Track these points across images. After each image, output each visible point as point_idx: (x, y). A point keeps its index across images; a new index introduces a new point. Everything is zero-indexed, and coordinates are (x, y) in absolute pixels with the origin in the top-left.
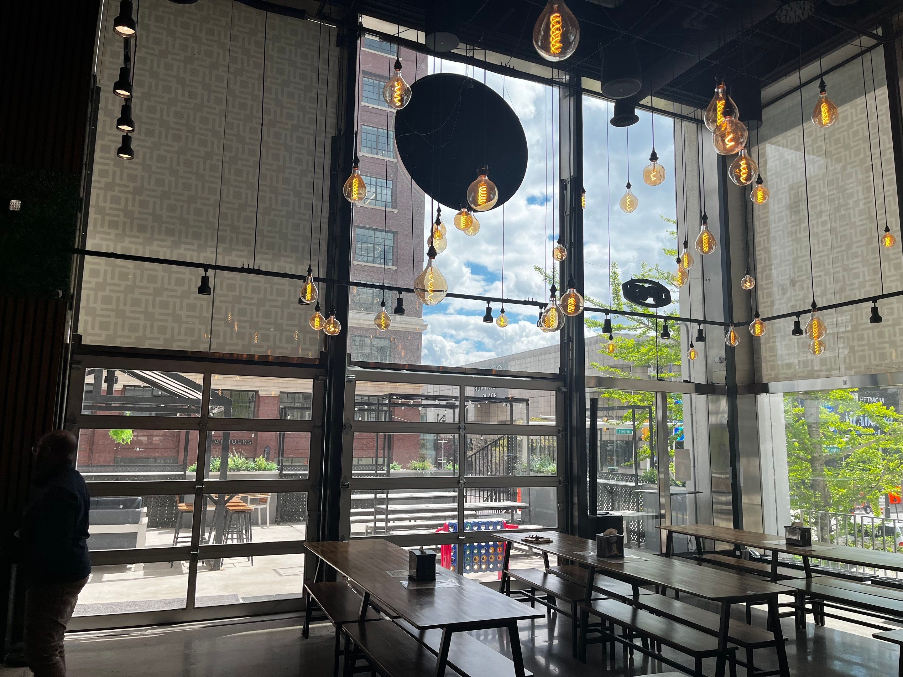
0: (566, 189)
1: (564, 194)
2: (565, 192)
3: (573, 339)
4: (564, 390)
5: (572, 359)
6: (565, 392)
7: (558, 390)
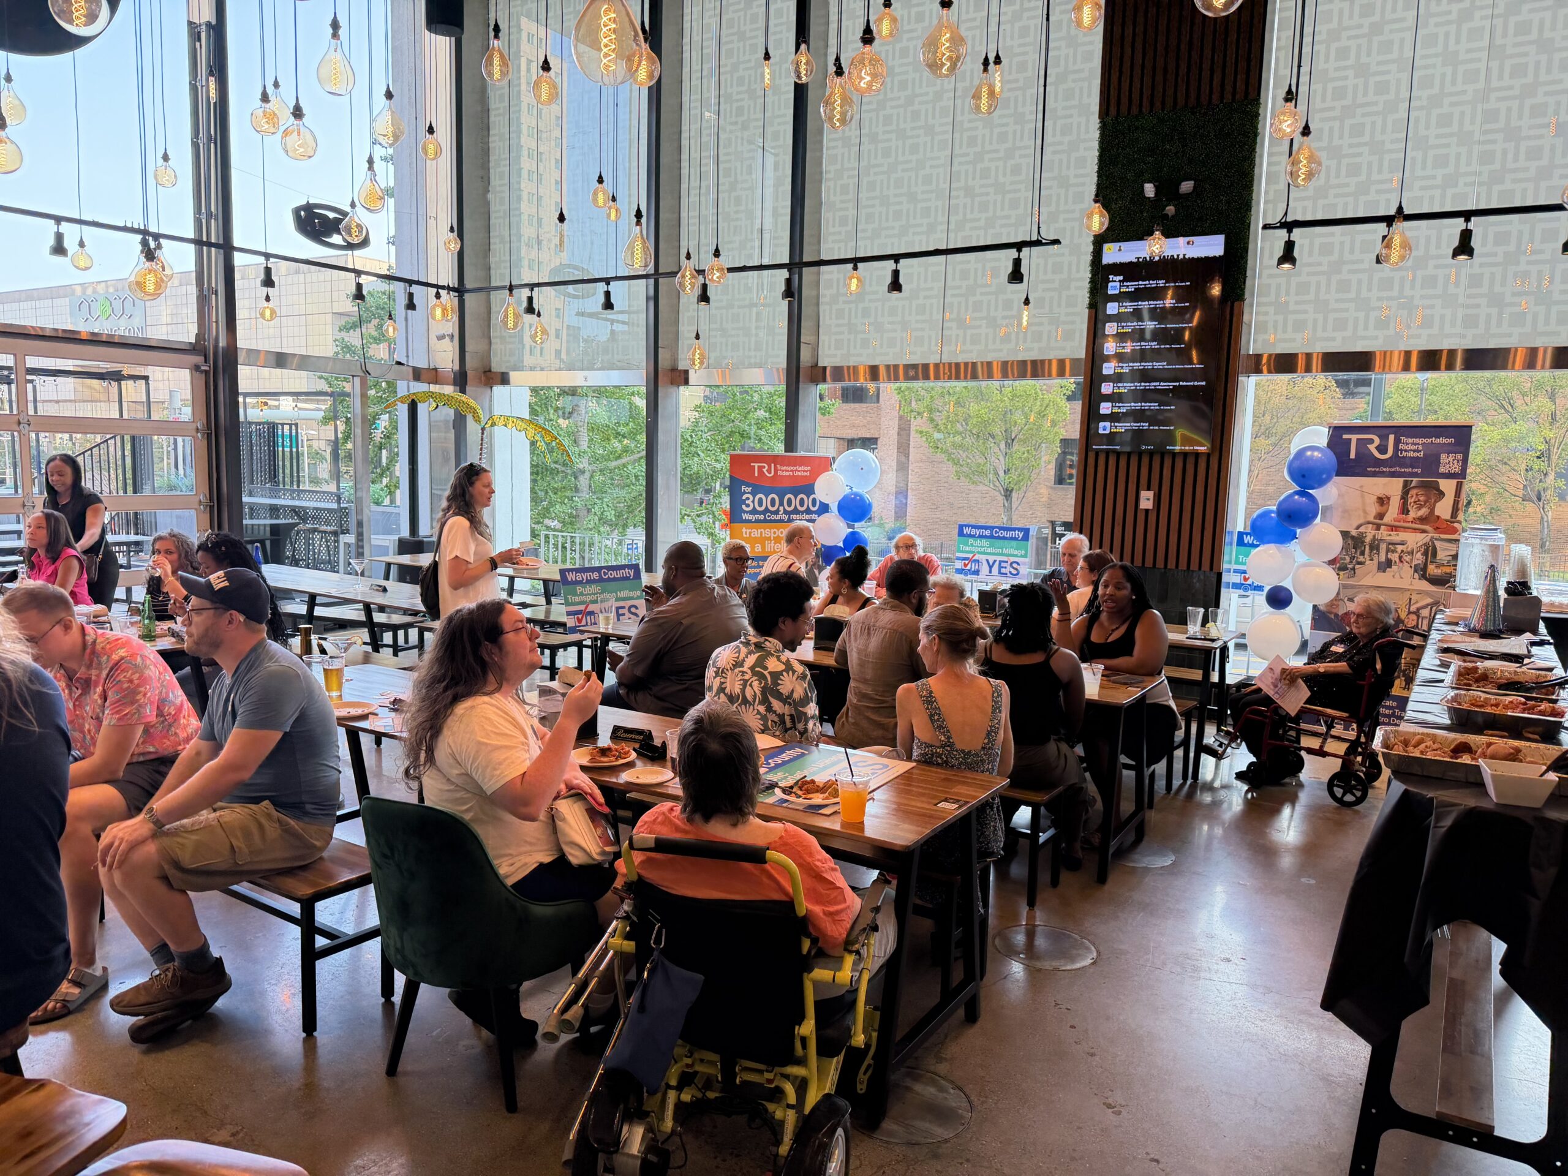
0: (199, 40)
1: (195, 49)
2: (198, 44)
3: (216, 291)
4: (203, 368)
5: (217, 322)
6: (206, 372)
7: (196, 368)
